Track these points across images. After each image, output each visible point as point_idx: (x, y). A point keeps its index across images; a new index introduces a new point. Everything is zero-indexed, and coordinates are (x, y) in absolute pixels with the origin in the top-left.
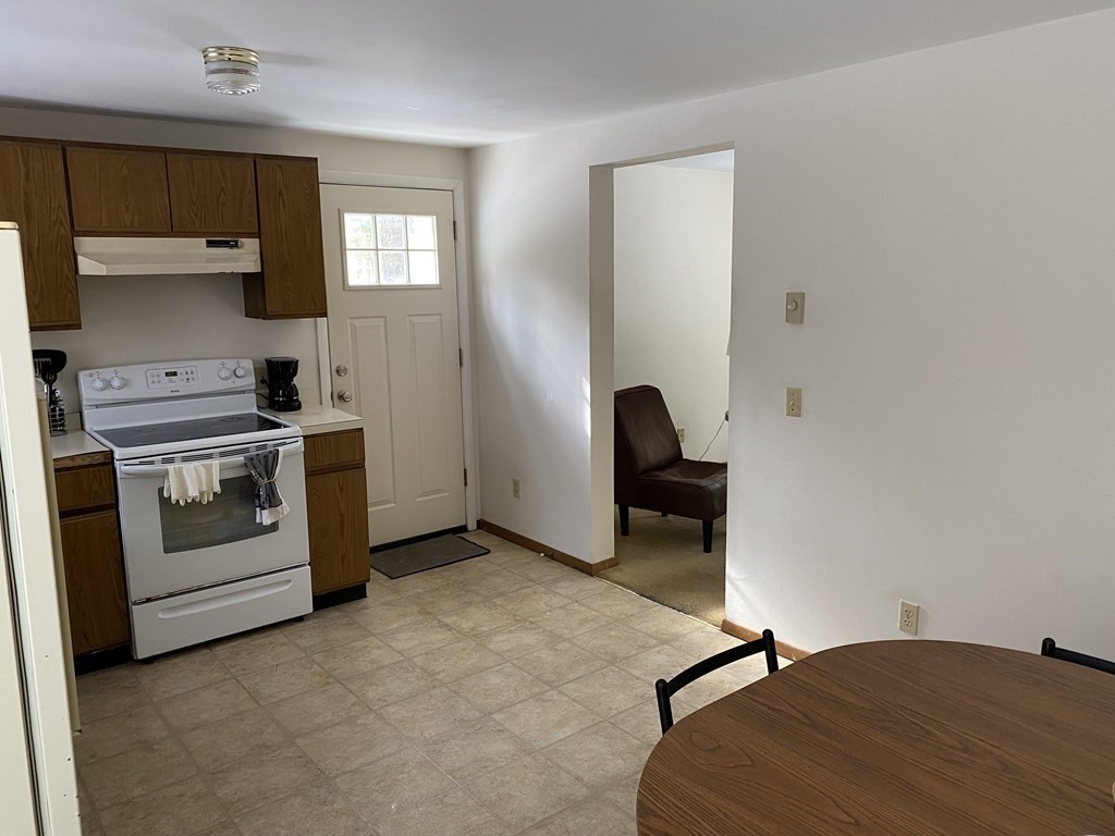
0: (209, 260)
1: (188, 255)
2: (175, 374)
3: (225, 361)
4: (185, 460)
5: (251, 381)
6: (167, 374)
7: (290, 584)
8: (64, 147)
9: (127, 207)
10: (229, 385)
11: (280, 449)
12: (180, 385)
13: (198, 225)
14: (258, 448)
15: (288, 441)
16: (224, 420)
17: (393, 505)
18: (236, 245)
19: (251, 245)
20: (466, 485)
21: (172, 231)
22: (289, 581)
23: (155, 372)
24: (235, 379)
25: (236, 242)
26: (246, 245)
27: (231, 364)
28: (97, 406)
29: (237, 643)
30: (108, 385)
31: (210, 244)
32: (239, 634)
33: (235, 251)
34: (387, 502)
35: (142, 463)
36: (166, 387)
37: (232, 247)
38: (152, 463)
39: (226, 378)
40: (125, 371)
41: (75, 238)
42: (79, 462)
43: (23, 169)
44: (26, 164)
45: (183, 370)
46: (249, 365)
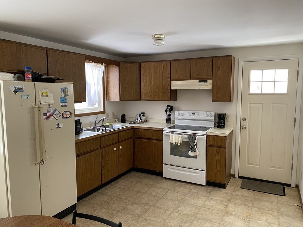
0: (200, 86)
1: (194, 84)
2: (195, 114)
3: (207, 112)
4: (176, 134)
5: (213, 118)
6: (193, 114)
7: (198, 175)
8: (171, 61)
9: (181, 73)
10: (206, 119)
11: (197, 137)
12: (195, 117)
13: (196, 77)
14: (193, 135)
15: (201, 135)
16: (201, 127)
17: (259, 167)
18: (206, 82)
19: (210, 81)
20: (292, 169)
21: (191, 79)
22: (199, 173)
23: (190, 113)
24: (208, 117)
25: (206, 81)
26: (209, 82)
27: (208, 113)
28: (178, 119)
29: (183, 183)
30: (179, 115)
31: (200, 82)
32: (182, 181)
33: (206, 83)
34: (257, 165)
35: (167, 132)
36: (192, 117)
37: (205, 82)
38: (170, 133)
39: (206, 117)
40: (184, 112)
41: (172, 81)
42: (158, 129)
43: (163, 67)
44: (163, 66)
45: (197, 113)
46: (213, 114)
